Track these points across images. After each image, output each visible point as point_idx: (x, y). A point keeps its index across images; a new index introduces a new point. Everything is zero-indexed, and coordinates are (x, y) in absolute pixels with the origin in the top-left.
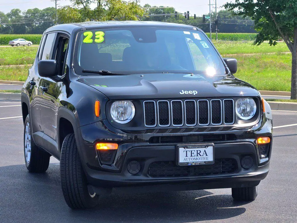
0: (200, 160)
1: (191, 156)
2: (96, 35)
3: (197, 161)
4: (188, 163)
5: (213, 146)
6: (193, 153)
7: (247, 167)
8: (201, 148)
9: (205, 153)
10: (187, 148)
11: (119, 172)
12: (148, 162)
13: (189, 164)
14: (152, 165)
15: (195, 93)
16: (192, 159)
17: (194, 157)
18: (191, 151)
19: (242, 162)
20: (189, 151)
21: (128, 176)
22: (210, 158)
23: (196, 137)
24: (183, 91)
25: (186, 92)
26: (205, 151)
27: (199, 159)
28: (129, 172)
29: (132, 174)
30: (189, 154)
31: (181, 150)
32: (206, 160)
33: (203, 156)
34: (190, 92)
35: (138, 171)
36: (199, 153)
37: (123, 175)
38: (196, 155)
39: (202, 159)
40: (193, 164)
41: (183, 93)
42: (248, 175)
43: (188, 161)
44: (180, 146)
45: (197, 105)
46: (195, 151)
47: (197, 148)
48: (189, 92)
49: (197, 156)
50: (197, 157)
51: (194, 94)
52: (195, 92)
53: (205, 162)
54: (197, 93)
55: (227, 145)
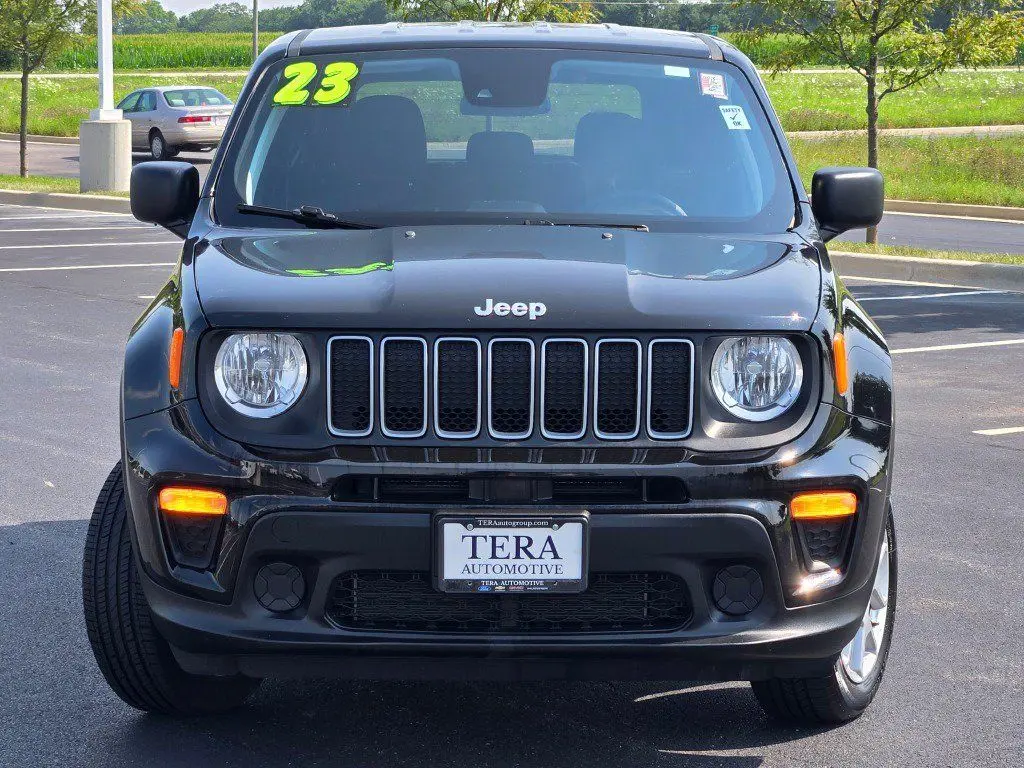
0: (529, 575)
1: (494, 556)
2: (326, 76)
3: (518, 576)
4: (477, 583)
5: (583, 522)
6: (502, 547)
7: (736, 607)
8: (531, 527)
9: (548, 547)
10: (476, 525)
11: (226, 601)
12: (329, 570)
13: (484, 589)
14: (343, 582)
15: (536, 310)
16: (498, 569)
17: (503, 562)
18: (494, 538)
19: (719, 586)
20: (485, 537)
21: (257, 618)
22: (571, 568)
23: (522, 485)
24: (489, 302)
25: (501, 309)
26: (549, 539)
27: (523, 569)
28: (263, 605)
29: (272, 611)
30: (484, 548)
31: (453, 533)
32: (552, 576)
33: (541, 558)
34: (518, 309)
35: (292, 601)
36: (525, 549)
37: (238, 612)
38: (513, 555)
39: (537, 569)
40: (500, 589)
41: (488, 312)
42: (741, 638)
43: (481, 576)
44: (447, 516)
45: (538, 357)
46: (507, 537)
47: (518, 526)
48: (516, 305)
49: (518, 556)
50: (518, 562)
51: (533, 317)
52: (538, 309)
53: (547, 582)
54: (543, 310)
55: (649, 519)
